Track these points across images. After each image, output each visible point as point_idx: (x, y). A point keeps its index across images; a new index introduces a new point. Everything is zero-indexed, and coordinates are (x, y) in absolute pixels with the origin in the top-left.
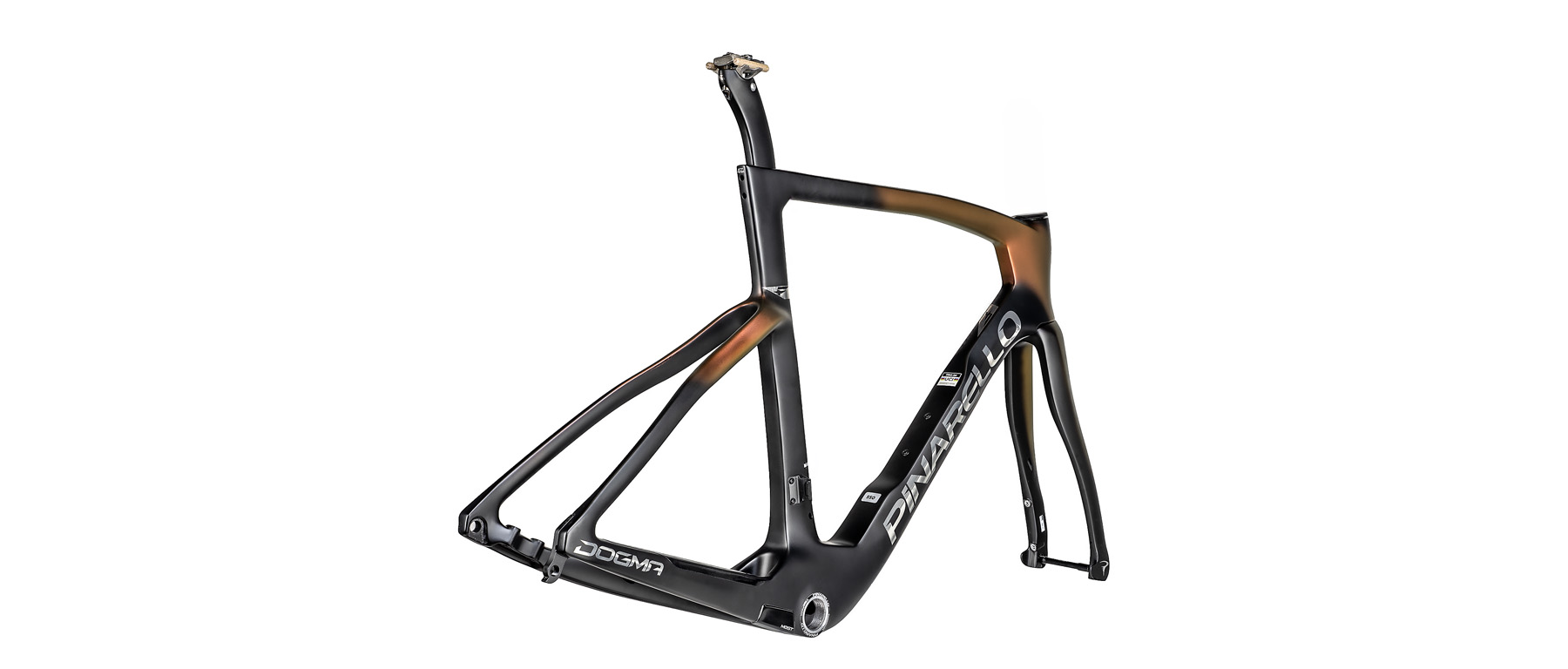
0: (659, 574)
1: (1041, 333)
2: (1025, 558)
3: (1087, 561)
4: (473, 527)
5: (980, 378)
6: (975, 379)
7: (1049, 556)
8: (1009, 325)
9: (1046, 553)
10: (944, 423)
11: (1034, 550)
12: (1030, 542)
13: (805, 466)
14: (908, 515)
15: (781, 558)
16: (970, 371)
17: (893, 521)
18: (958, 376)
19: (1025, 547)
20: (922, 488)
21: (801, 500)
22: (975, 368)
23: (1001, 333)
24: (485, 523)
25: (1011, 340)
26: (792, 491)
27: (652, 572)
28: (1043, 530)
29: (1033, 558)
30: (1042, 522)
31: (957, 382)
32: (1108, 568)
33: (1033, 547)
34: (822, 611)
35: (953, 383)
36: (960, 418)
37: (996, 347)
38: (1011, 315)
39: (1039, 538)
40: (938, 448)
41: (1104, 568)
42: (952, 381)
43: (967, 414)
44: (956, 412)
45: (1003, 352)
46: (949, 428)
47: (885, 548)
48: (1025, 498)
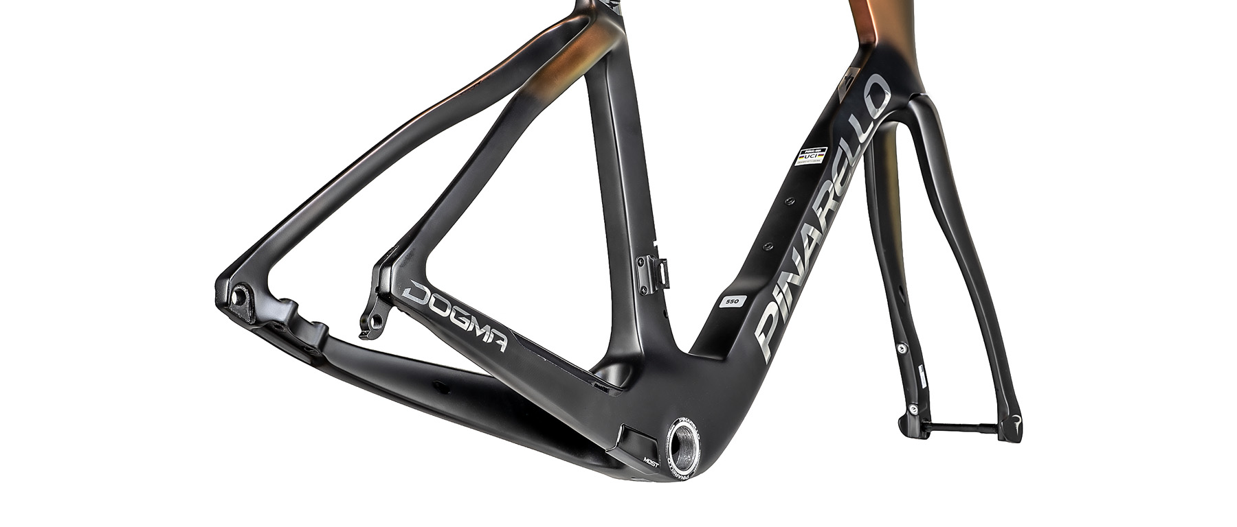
0: (503, 350)
1: (913, 106)
2: (903, 424)
3: (994, 420)
4: (235, 298)
5: (849, 155)
6: (844, 155)
7: (934, 420)
8: (877, 92)
9: (929, 418)
10: (815, 207)
11: (916, 413)
12: (908, 403)
13: (655, 245)
14: (782, 326)
15: (633, 367)
16: (837, 145)
17: (765, 331)
18: (823, 150)
19: (903, 412)
20: (796, 290)
21: (654, 289)
22: (843, 142)
23: (868, 101)
24: (251, 292)
25: (881, 111)
26: (642, 276)
27: (494, 346)
28: (924, 386)
29: (915, 425)
30: (922, 374)
31: (822, 157)
32: (1021, 425)
33: (914, 410)
34: (690, 443)
35: (819, 159)
36: (831, 203)
37: (865, 119)
38: (876, 78)
39: (917, 394)
40: (811, 240)
41: (1018, 424)
42: (816, 157)
43: (838, 199)
44: (827, 194)
45: (872, 125)
46: (822, 215)
47: (757, 369)
48: (897, 342)
